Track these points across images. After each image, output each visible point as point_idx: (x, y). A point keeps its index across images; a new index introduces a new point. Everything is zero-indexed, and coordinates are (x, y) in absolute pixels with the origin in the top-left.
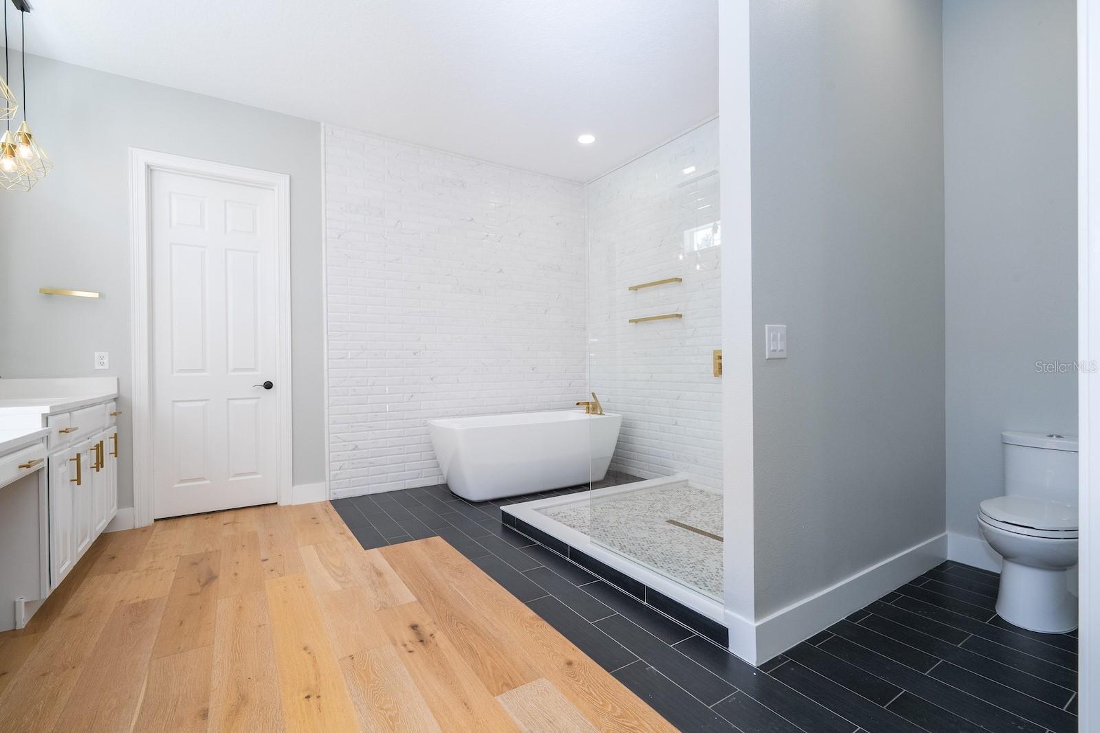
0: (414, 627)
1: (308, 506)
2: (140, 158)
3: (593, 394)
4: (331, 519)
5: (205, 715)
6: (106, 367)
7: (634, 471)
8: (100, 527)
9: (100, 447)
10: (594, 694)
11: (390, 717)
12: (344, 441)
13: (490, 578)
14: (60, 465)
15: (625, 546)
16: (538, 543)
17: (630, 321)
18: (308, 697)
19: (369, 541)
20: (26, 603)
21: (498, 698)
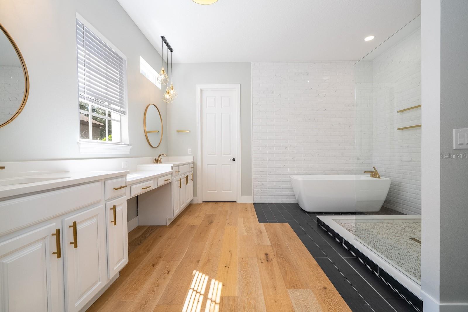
0: (266, 254)
1: (246, 204)
2: (199, 87)
3: (374, 168)
4: (252, 210)
5: (198, 262)
6: (191, 153)
7: (400, 210)
8: (188, 202)
9: (187, 177)
10: (332, 304)
11: (248, 282)
12: (259, 182)
13: (303, 244)
14: (176, 181)
15: (376, 245)
16: (331, 234)
17: (398, 129)
18: (226, 266)
19: (262, 220)
20: (169, 219)
21: (289, 291)
